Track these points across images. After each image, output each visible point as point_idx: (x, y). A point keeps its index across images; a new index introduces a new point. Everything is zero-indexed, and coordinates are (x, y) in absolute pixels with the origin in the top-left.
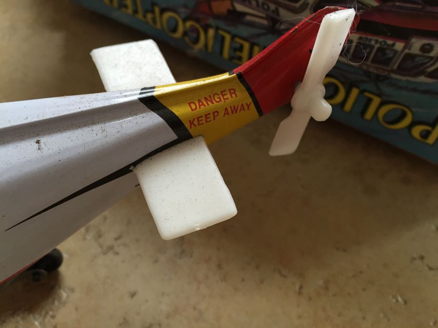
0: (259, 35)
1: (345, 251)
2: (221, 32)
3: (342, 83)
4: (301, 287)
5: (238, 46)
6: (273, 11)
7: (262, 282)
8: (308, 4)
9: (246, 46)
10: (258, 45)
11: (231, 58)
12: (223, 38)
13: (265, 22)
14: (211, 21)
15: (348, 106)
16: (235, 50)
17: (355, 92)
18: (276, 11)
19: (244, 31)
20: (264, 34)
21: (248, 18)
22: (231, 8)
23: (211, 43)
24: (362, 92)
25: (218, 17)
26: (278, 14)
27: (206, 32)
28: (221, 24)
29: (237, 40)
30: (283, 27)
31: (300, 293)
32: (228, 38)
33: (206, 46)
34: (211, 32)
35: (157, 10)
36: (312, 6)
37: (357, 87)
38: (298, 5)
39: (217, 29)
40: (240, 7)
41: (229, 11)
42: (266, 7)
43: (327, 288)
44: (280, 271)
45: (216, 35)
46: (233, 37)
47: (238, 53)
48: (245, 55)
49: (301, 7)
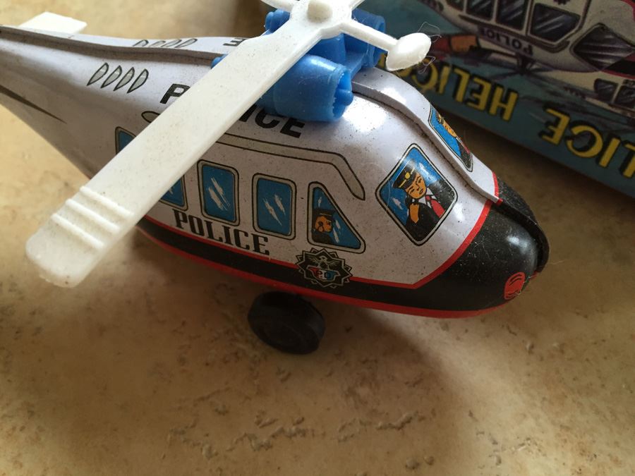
0: (504, 76)
1: (586, 317)
2: (458, 71)
3: (601, 133)
4: (532, 347)
5: (477, 87)
6: (525, 50)
7: (488, 336)
8: (568, 43)
9: (487, 87)
10: (501, 86)
11: (466, 101)
12: (460, 78)
13: (514, 61)
14: (448, 59)
15: (605, 161)
16: (473, 91)
17: (615, 143)
18: (530, 50)
19: (486, 70)
20: (510, 75)
21: (494, 56)
22: (475, 45)
23: (443, 83)
24: (623, 143)
25: (456, 54)
26: (531, 52)
27: (440, 71)
28: (459, 62)
29: (476, 80)
30: (535, 67)
31: (530, 352)
32: (465, 77)
33: (437, 86)
34: (446, 71)
36: (572, 45)
37: (618, 138)
38: (556, 43)
39: (454, 67)
40: (485, 44)
41: (471, 48)
42: (517, 44)
43: (562, 352)
44: (508, 328)
45: (452, 72)
46: (472, 77)
47: (475, 95)
48: (483, 98)
49: (560, 45)
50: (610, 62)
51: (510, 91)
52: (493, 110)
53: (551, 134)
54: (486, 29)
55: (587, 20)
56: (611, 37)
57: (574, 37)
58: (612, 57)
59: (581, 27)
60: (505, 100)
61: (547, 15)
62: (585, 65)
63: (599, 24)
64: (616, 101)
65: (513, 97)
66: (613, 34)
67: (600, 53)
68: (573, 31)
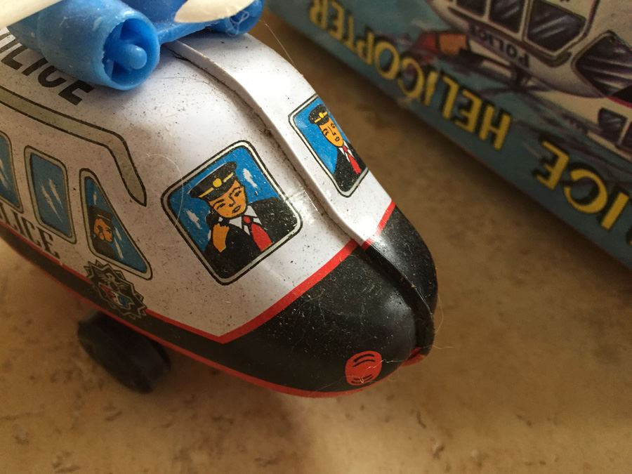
0: (497, 91)
2: (447, 80)
3: (605, 183)
4: (441, 449)
5: (465, 101)
6: (521, 59)
8: (570, 54)
9: (477, 103)
10: (493, 105)
11: (454, 118)
12: (448, 88)
13: (507, 73)
14: (435, 62)
15: (609, 221)
16: (461, 107)
17: (622, 200)
18: (525, 60)
19: (477, 82)
20: (504, 91)
21: (486, 64)
22: (464, 46)
23: (430, 92)
25: (445, 57)
26: (527, 64)
27: (426, 76)
28: (448, 68)
29: (466, 93)
30: (530, 83)
31: (436, 455)
32: (454, 88)
33: (423, 95)
34: (433, 77)
35: (371, 37)
36: (574, 59)
37: (627, 193)
38: (556, 54)
39: (442, 73)
40: (476, 48)
41: (461, 51)
42: (512, 52)
43: (480, 465)
44: (419, 417)
45: (440, 80)
46: (462, 88)
47: (464, 113)
48: (473, 116)
49: (560, 57)
50: (619, 86)
51: (502, 112)
52: (483, 135)
53: (547, 175)
54: (477, 28)
55: (594, 26)
56: (622, 51)
57: (576, 47)
58: (622, 80)
59: (585, 35)
60: (496, 123)
61: (547, 15)
62: (589, 88)
63: (609, 32)
64: (625, 142)
65: (506, 120)
66: (625, 47)
67: (607, 72)
68: (576, 40)
